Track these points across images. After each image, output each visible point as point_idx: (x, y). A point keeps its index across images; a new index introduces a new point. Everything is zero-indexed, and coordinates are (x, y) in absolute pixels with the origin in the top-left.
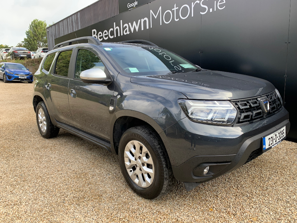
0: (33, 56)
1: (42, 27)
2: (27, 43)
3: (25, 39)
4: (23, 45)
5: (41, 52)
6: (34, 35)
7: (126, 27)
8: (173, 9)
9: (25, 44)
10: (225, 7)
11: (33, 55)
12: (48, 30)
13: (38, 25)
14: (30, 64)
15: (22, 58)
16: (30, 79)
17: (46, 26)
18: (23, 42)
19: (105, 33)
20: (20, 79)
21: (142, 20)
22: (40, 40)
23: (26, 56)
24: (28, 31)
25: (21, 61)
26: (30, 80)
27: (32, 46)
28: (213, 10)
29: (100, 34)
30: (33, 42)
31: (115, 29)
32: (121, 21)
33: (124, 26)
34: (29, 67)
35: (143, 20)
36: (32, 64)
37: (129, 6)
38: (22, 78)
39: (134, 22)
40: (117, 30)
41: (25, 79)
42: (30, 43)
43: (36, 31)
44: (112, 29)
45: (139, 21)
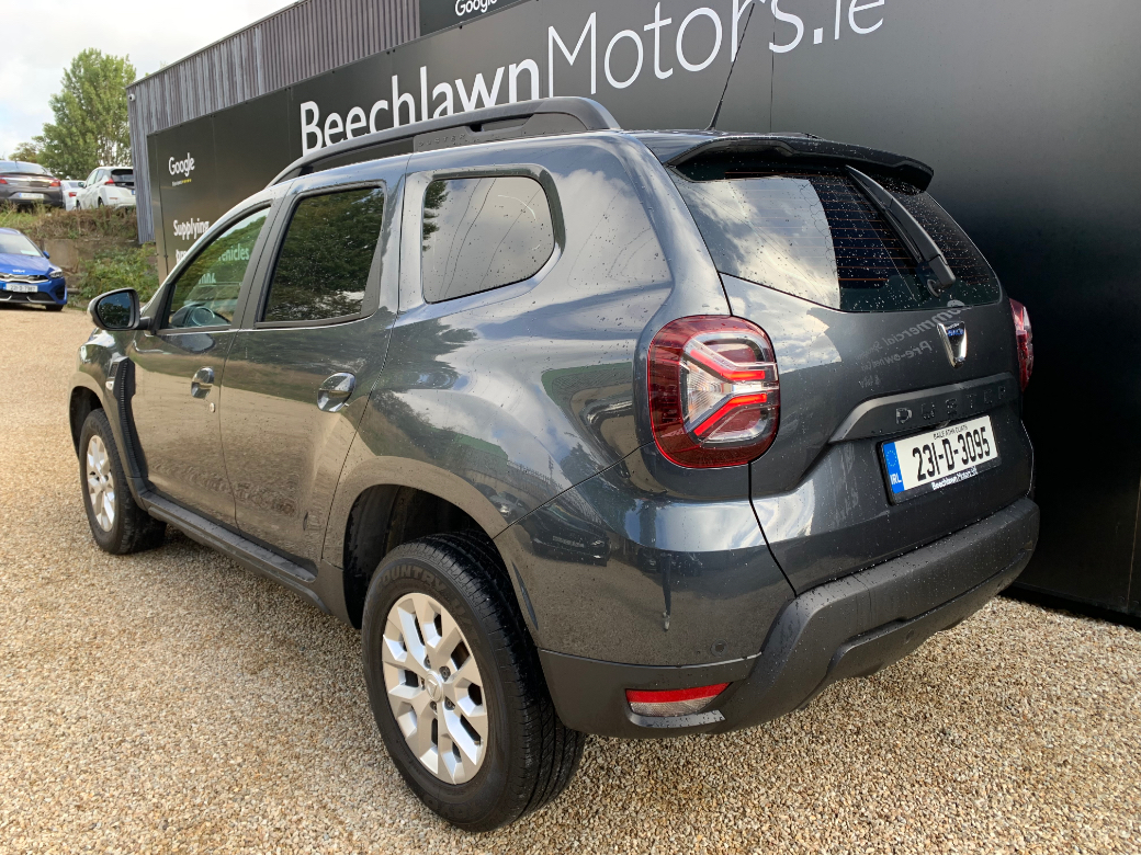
0: (74, 199)
1: (118, 80)
2: (56, 142)
3: (49, 129)
4: (41, 151)
5: (106, 184)
6: (85, 114)
7: (442, 97)
8: (647, 28)
9: (49, 147)
10: (880, 23)
11: (71, 195)
12: (132, 96)
13: (101, 73)
14: (59, 231)
15: (26, 206)
16: (53, 296)
17: (131, 75)
18: (40, 139)
19: (356, 119)
20: (11, 292)
21: (512, 67)
22: (108, 133)
23: (42, 196)
24: (60, 95)
25: (20, 217)
26: (52, 300)
27: (76, 156)
28: (828, 34)
29: (334, 124)
30: (81, 142)
31: (397, 104)
32: (423, 70)
33: (436, 92)
34: (52, 241)
35: (514, 71)
36: (66, 233)
37: (460, 10)
38: (18, 290)
39: (479, 78)
40: (404, 107)
41: (31, 295)
42: (70, 143)
43: (94, 96)
44: (382, 104)
45: (500, 71)
